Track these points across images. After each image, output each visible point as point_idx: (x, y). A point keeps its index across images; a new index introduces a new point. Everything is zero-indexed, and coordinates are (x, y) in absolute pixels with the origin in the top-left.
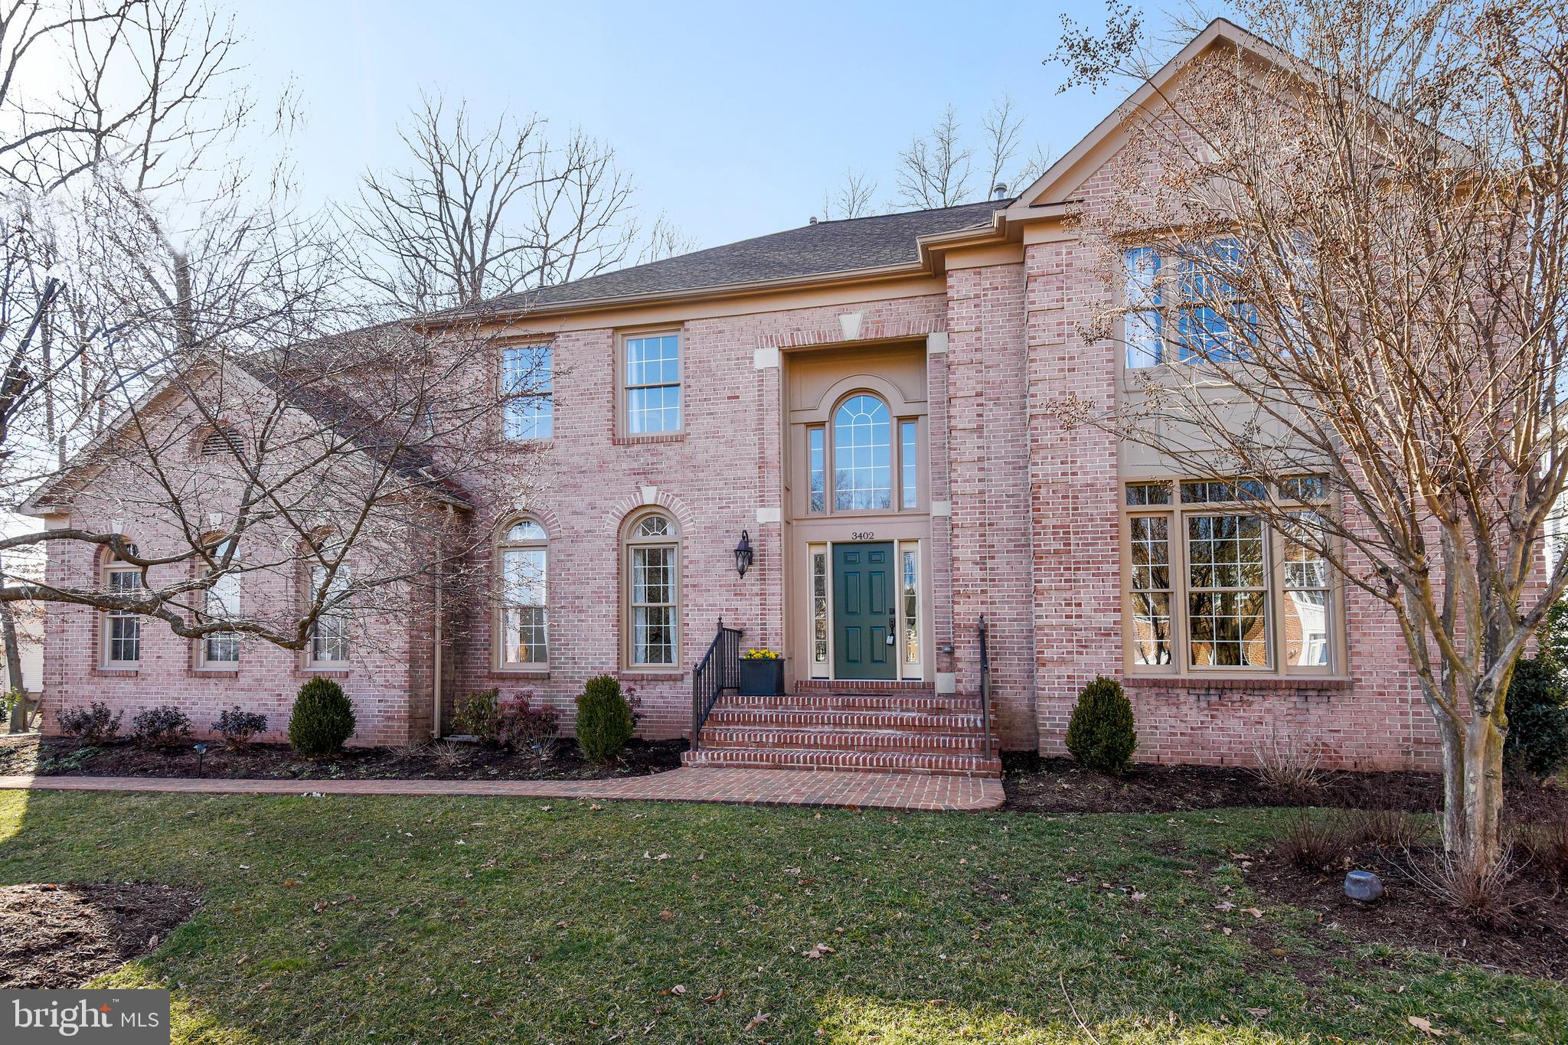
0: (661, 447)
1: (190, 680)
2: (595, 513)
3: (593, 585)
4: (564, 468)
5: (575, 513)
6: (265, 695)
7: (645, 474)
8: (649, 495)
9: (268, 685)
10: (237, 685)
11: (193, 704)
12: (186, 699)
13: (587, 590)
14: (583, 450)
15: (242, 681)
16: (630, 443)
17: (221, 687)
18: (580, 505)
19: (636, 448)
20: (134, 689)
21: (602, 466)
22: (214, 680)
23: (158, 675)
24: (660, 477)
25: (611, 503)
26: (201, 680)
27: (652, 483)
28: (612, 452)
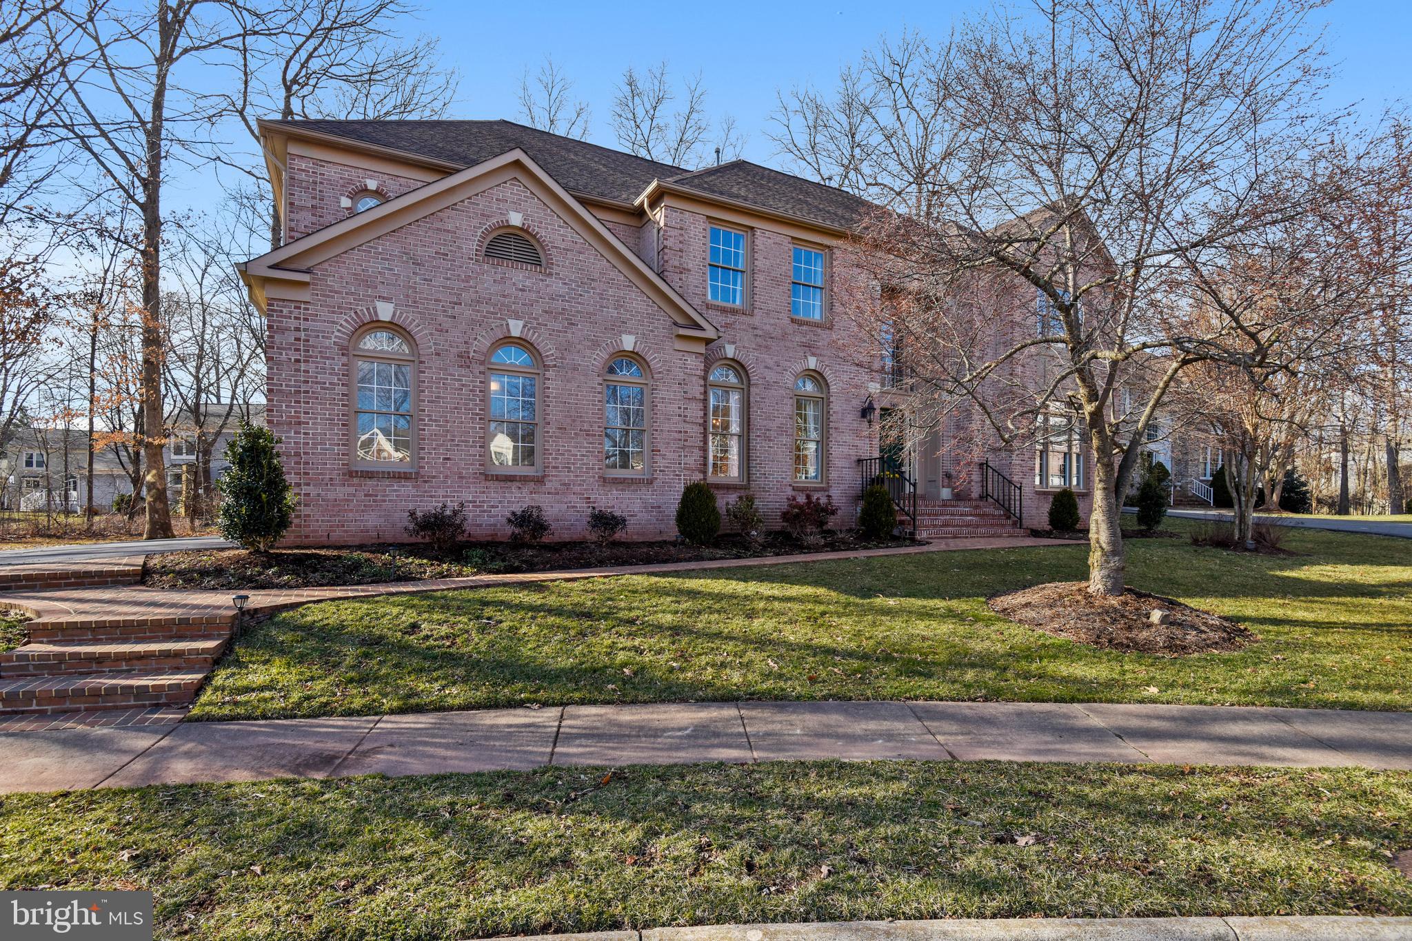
0: (819, 330)
1: (488, 484)
2: (779, 369)
3: (778, 422)
4: (760, 333)
5: (766, 367)
6: (574, 498)
7: (810, 348)
8: (812, 363)
9: (577, 489)
10: (543, 489)
11: (493, 507)
12: (483, 502)
13: (774, 425)
14: (772, 321)
15: (548, 485)
16: (801, 323)
17: (525, 490)
18: (771, 363)
19: (804, 328)
20: (414, 492)
21: (784, 336)
22: (518, 484)
23: (446, 477)
24: (818, 352)
25: (788, 364)
26: (502, 484)
27: (813, 355)
28: (791, 328)
